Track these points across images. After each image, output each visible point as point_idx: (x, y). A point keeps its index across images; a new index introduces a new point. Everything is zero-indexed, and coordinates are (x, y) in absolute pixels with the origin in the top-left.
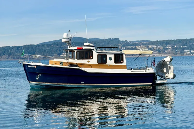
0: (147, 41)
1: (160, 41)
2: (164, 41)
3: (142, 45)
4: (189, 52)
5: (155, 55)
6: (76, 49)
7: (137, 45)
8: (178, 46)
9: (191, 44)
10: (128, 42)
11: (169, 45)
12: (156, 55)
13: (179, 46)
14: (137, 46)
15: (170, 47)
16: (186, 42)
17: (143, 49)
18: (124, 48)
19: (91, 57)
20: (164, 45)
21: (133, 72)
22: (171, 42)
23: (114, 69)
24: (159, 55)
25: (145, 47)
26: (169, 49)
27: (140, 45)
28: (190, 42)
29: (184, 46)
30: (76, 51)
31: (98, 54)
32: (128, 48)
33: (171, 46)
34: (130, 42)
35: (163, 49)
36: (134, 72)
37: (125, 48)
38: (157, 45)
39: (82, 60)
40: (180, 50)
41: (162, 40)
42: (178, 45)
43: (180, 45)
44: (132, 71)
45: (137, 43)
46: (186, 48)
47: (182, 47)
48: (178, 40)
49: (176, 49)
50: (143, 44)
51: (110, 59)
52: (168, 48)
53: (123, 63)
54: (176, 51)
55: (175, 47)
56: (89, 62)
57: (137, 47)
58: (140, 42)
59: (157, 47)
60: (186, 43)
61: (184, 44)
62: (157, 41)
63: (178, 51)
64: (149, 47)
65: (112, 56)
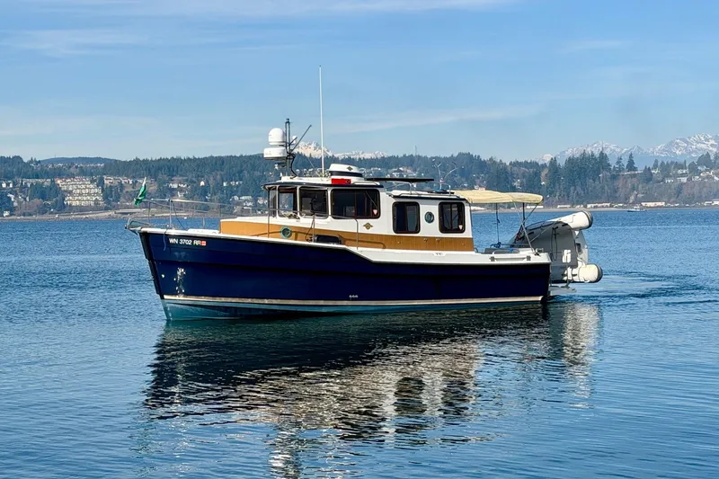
0: (98, 160)
1: (145, 161)
2: (162, 162)
3: (78, 175)
4: (250, 204)
5: (126, 214)
6: (330, 182)
7: (59, 175)
8: (211, 181)
9: (258, 173)
10: (25, 160)
11: (181, 176)
12: (131, 213)
13: (214, 179)
14: (61, 179)
15: (182, 186)
16: (239, 168)
17: (83, 191)
18: (8, 185)
19: (375, 212)
20: (160, 176)
21: (496, 262)
22: (186, 164)
23: (444, 253)
24: (144, 213)
25: (92, 181)
26: (181, 190)
27: (72, 176)
28: (254, 168)
29: (233, 183)
30: (329, 192)
31: (394, 201)
32: (26, 186)
33: (187, 180)
34: (31, 161)
35: (159, 190)
36: (497, 259)
37: (11, 186)
38: (134, 177)
39: (354, 220)
40: (219, 195)
41: (154, 159)
42: (212, 178)
43: (218, 177)
44: (493, 259)
45: (60, 168)
46: (240, 189)
47: (225, 184)
48: (212, 157)
49: (205, 191)
50: (83, 173)
51: (430, 217)
52: (175, 186)
53: (462, 231)
54: (206, 200)
55: (202, 183)
56: (368, 226)
57: (59, 182)
58: (73, 164)
59: (135, 184)
60: (241, 172)
61: (234, 175)
62: (137, 161)
63: (211, 200)
64: (106, 181)
65: (434, 209)
